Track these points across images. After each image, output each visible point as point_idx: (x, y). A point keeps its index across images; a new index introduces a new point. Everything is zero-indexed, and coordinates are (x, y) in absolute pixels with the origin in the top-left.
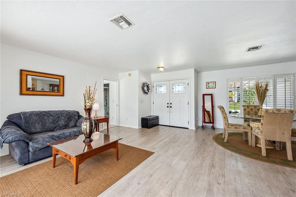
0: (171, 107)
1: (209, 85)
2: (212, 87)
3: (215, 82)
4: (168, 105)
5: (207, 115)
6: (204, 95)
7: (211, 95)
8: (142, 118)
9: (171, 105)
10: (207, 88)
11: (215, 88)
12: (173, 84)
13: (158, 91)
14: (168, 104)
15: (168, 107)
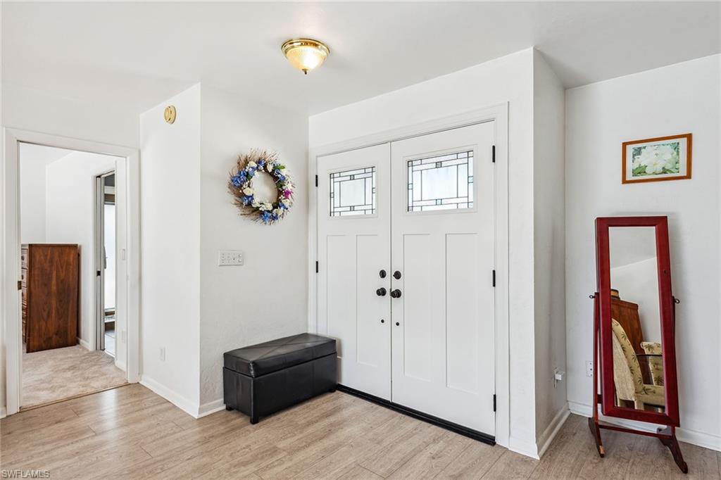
0: (397, 294)
1: (643, 160)
2: (665, 171)
3: (689, 137)
4: (386, 283)
5: (627, 343)
6: (604, 225)
7: (660, 224)
8: (226, 355)
9: (397, 284)
10: (625, 181)
11: (689, 176)
12: (410, 163)
13: (337, 204)
14: (383, 274)
15: (381, 292)
